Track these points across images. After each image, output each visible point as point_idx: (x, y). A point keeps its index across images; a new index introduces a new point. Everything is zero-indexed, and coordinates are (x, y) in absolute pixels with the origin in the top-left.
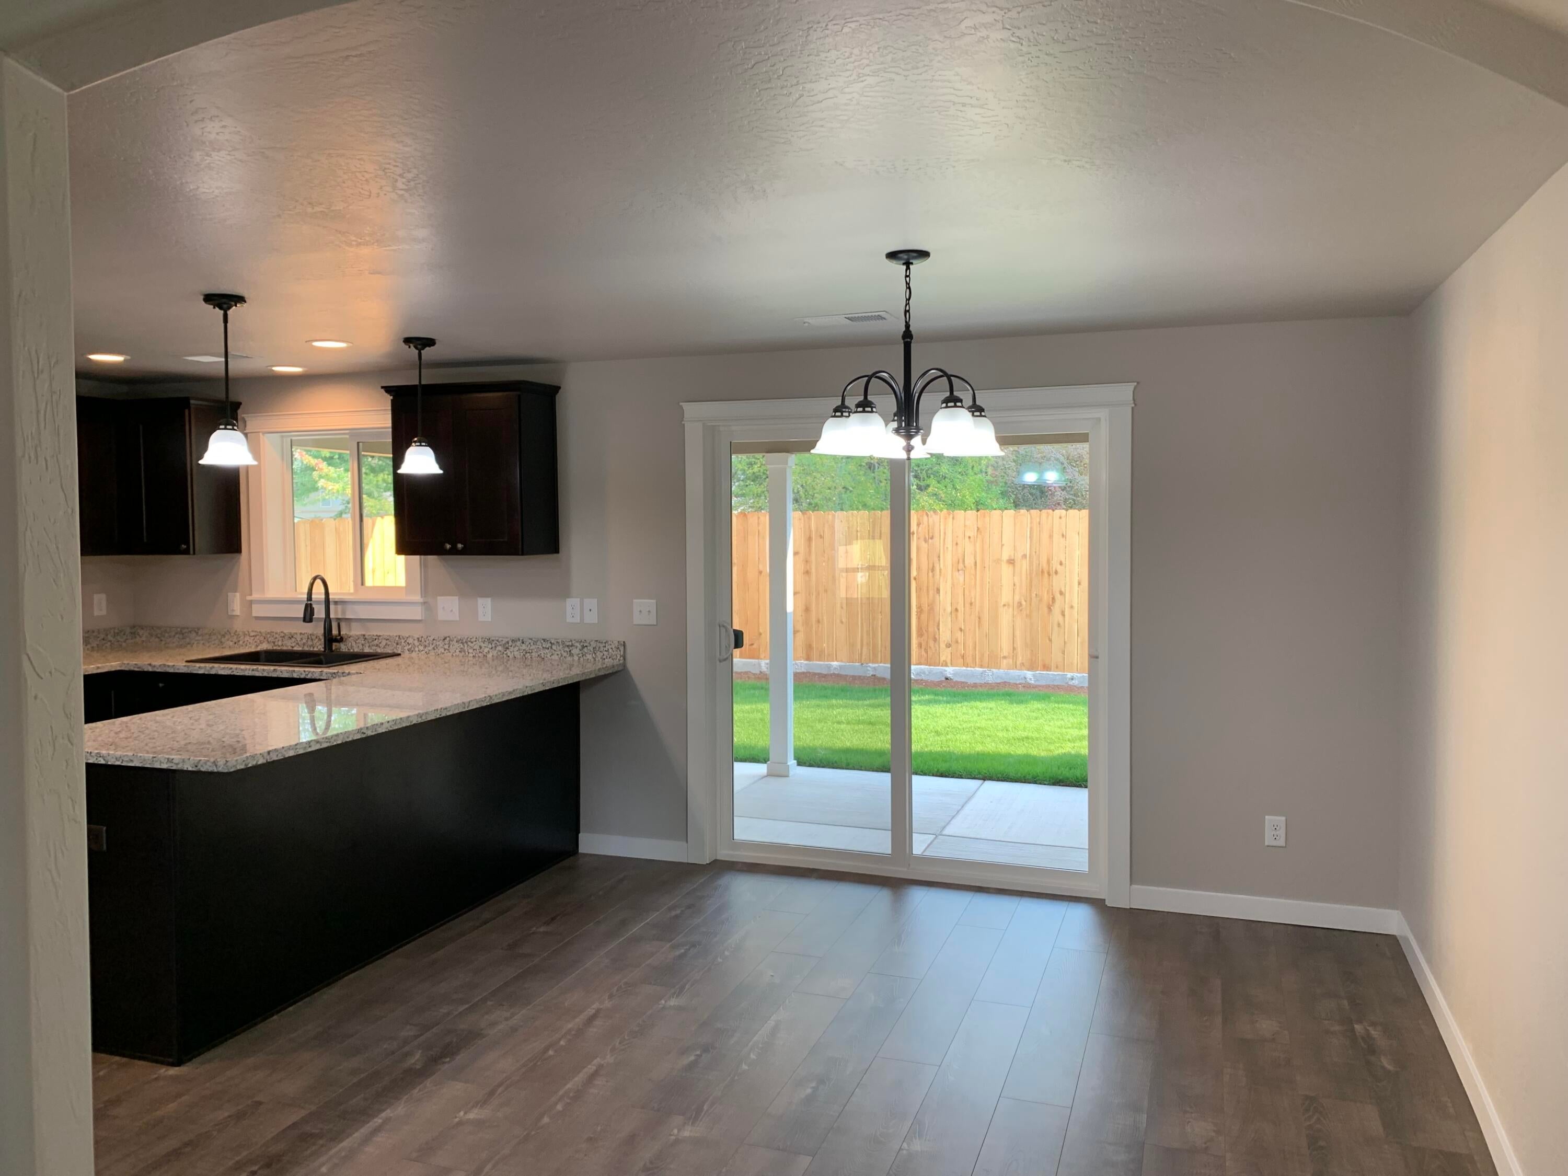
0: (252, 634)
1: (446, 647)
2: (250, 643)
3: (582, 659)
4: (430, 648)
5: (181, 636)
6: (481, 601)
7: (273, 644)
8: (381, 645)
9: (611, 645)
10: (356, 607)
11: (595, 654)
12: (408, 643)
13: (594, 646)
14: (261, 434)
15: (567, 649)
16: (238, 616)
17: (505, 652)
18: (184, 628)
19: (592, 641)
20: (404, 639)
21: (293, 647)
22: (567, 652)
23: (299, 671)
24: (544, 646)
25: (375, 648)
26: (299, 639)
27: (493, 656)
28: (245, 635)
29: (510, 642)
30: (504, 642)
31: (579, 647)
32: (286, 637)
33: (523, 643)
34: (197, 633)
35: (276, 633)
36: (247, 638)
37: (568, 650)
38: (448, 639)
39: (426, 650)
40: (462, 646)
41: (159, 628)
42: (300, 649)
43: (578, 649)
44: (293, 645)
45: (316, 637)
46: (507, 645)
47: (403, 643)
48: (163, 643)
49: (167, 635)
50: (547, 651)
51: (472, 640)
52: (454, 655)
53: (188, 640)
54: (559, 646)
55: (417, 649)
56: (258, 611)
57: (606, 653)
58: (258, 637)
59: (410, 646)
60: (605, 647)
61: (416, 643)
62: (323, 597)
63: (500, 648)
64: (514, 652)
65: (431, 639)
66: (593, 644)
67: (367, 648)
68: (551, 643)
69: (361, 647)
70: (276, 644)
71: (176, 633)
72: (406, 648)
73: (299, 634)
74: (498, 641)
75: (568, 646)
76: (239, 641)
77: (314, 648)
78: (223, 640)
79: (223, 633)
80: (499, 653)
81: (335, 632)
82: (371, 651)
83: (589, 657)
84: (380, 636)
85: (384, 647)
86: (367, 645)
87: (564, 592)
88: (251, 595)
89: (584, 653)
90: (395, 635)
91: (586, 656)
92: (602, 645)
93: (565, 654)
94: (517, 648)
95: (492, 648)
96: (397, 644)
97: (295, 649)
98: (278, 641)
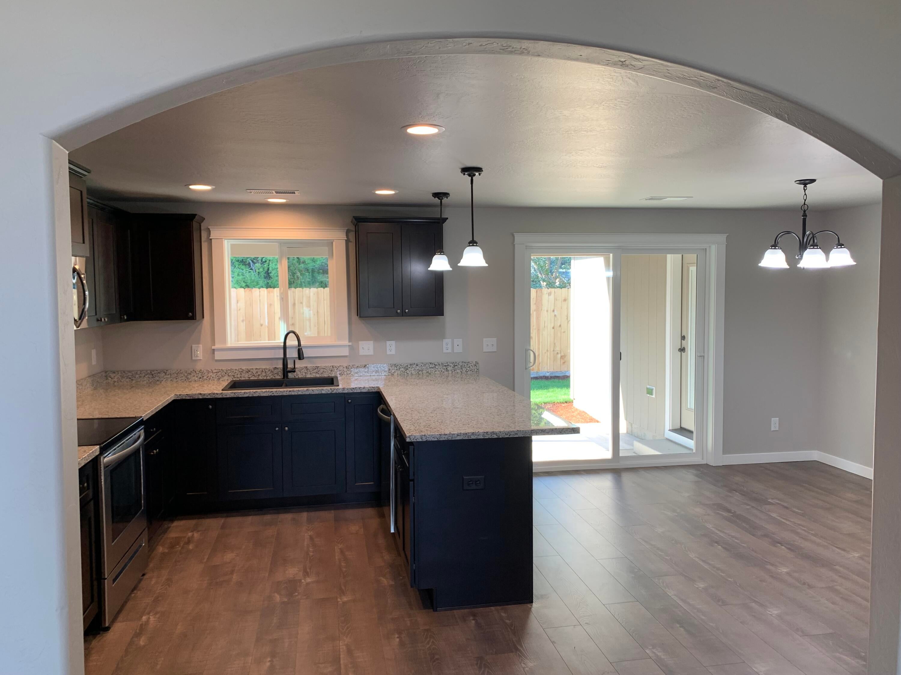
0: (214, 371)
1: (367, 371)
2: (213, 378)
3: (454, 372)
4: (355, 372)
5: (151, 376)
6: (388, 343)
7: (233, 377)
8: (319, 372)
9: (471, 364)
11: (462, 369)
12: (339, 370)
13: (461, 365)
14: (223, 239)
15: (444, 367)
16: (201, 360)
17: (406, 372)
18: (154, 371)
19: (460, 362)
20: (336, 368)
22: (445, 369)
23: (327, 389)
24: (430, 366)
25: (314, 374)
26: (255, 374)
27: (398, 374)
28: (208, 372)
29: (409, 366)
30: (404, 366)
31: (452, 365)
32: (244, 372)
33: (417, 365)
35: (236, 370)
36: (211, 374)
37: (445, 368)
38: (367, 366)
41: (129, 372)
42: (256, 378)
43: (451, 367)
44: (250, 376)
45: (269, 370)
46: (407, 368)
47: (335, 370)
48: (134, 381)
50: (433, 369)
53: (157, 378)
54: (440, 366)
55: (345, 373)
56: (218, 356)
57: (468, 369)
58: (220, 373)
59: (341, 372)
60: (468, 365)
61: (345, 370)
62: (283, 344)
63: (402, 369)
64: (411, 371)
66: (461, 364)
68: (435, 365)
69: (304, 374)
70: (235, 377)
71: (147, 375)
72: (338, 373)
73: (255, 370)
74: (401, 365)
75: (445, 366)
76: (203, 377)
77: (267, 377)
78: (189, 377)
79: (190, 372)
80: (402, 372)
81: (291, 366)
82: (312, 376)
83: (458, 371)
84: (318, 367)
85: (322, 374)
87: (442, 336)
88: (215, 346)
89: (455, 369)
90: (330, 365)
91: (456, 371)
92: (466, 364)
93: (443, 370)
94: (413, 369)
95: (397, 369)
96: (331, 371)
97: (252, 378)
98: (237, 374)
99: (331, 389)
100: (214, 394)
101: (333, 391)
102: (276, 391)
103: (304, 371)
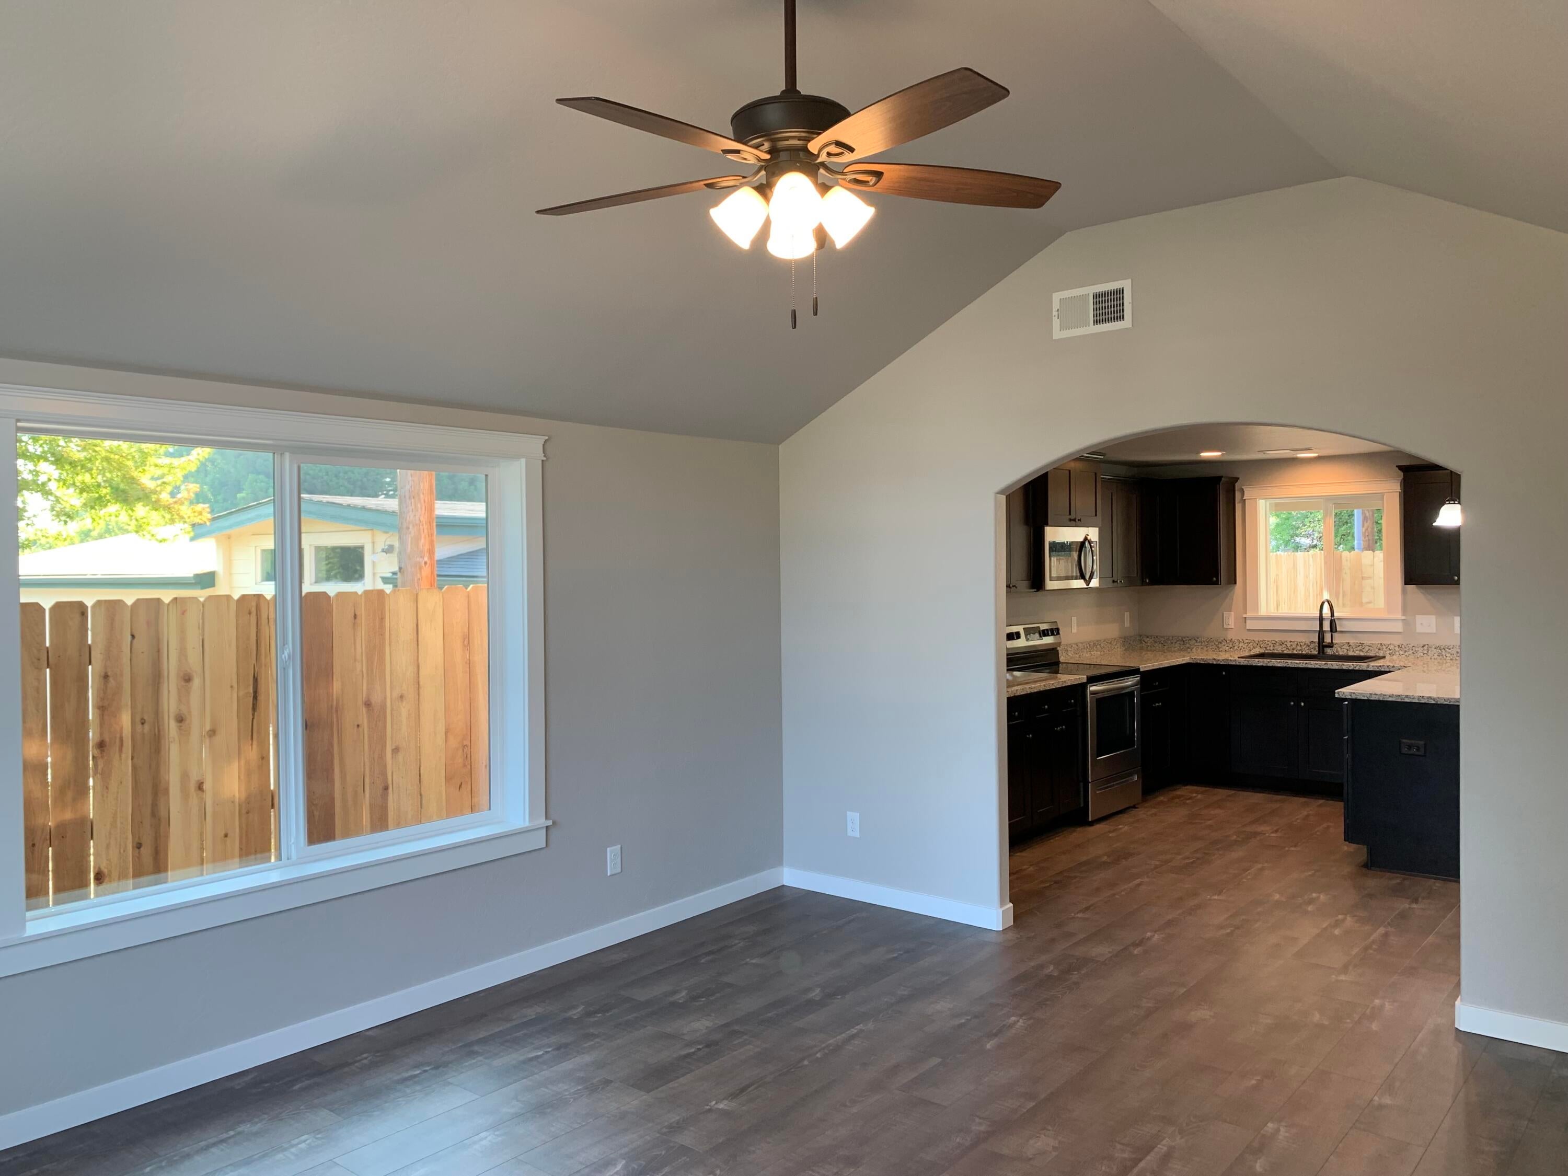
0: (1246, 641)
1: (1425, 652)
2: (1244, 648)
4: (1409, 653)
5: (1182, 643)
6: (1456, 619)
7: (1265, 649)
8: (1364, 650)
10: (1345, 622)
12: (1389, 649)
14: (1258, 500)
16: (1232, 628)
18: (1185, 638)
20: (1385, 646)
21: (1283, 651)
25: (1358, 652)
26: (1289, 646)
28: (1239, 642)
32: (1277, 644)
34: (1196, 641)
35: (1268, 641)
36: (1241, 644)
38: (1427, 646)
39: (1406, 653)
40: (1440, 651)
41: (1162, 637)
42: (1291, 652)
44: (1284, 649)
45: (1305, 644)
47: (1384, 649)
48: (1165, 647)
49: (1170, 642)
51: (1449, 647)
52: (1433, 658)
53: (1188, 645)
55: (1397, 653)
56: (1250, 625)
58: (1251, 644)
59: (1391, 651)
61: (1397, 649)
62: (1318, 615)
65: (1411, 646)
67: (1351, 652)
69: (1345, 651)
70: (1268, 649)
71: (1178, 641)
72: (1388, 652)
73: (1289, 642)
76: (1234, 647)
77: (1302, 651)
78: (1220, 646)
79: (1220, 641)
81: (1328, 640)
82: (1355, 654)
84: (1363, 644)
85: (1367, 652)
86: (1352, 650)
88: (1246, 614)
90: (1377, 643)
96: (1379, 649)
97: (1285, 652)
98: (1270, 646)
99: (1353, 665)
100: (1227, 660)
101: (1355, 667)
102: (1292, 663)
103: (1346, 647)
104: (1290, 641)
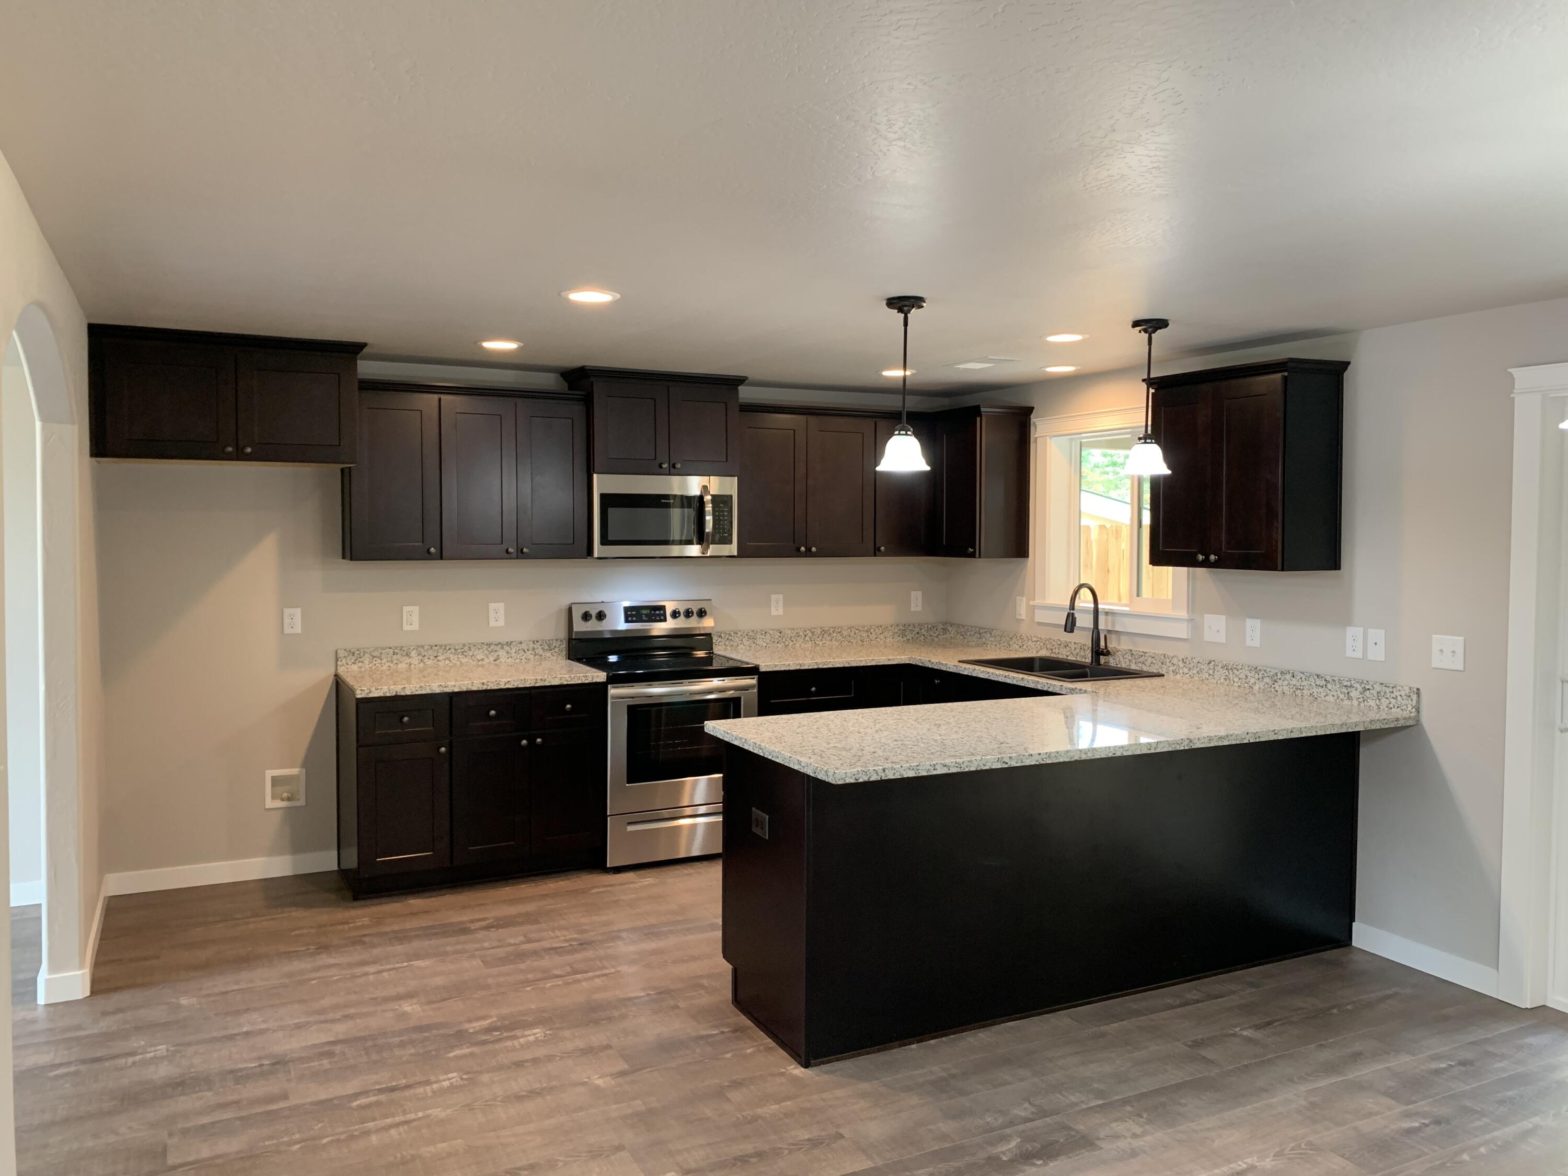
0: (1034, 639)
1: (1211, 672)
3: (1362, 705)
4: (1194, 672)
6: (1250, 623)
8: (1146, 663)
9: (1400, 691)
10: (1124, 619)
11: (1379, 699)
12: (1173, 664)
13: (1378, 690)
15: (1344, 690)
16: (1023, 620)
17: (1273, 686)
19: (1376, 683)
20: (1169, 658)
22: (1345, 694)
24: (1318, 683)
25: (1140, 665)
26: (1073, 649)
27: (1259, 688)
28: (1028, 639)
29: (1279, 675)
30: (1272, 674)
31: (1360, 689)
32: (1062, 645)
33: (1293, 677)
34: (991, 634)
35: (1054, 641)
36: (1030, 643)
37: (1346, 692)
38: (1213, 663)
39: (1190, 673)
40: (1227, 673)
41: (963, 626)
42: (1074, 659)
43: (1358, 691)
46: (1275, 678)
47: (1168, 663)
48: (966, 640)
49: (968, 633)
50: (1321, 690)
51: (1238, 668)
52: (1219, 682)
53: (984, 640)
54: (1335, 685)
55: (1181, 671)
56: (1040, 616)
57: (1393, 701)
58: (1039, 642)
59: (1175, 667)
60: (1393, 692)
61: (1181, 664)
63: (1267, 680)
64: (1283, 686)
65: (1196, 661)
66: (1378, 688)
67: (1134, 664)
68: (1325, 680)
71: (975, 633)
72: (1171, 669)
73: (1073, 643)
74: (1265, 671)
75: (1346, 686)
76: (1023, 645)
77: (1085, 659)
78: (1011, 643)
79: (1012, 636)
80: (1266, 686)
81: (1102, 644)
82: (1138, 668)
83: (1372, 703)
84: (1146, 653)
85: (1150, 666)
86: (1134, 661)
87: (1344, 618)
88: (1034, 600)
89: (1365, 697)
90: (1160, 653)
91: (1368, 702)
92: (1388, 690)
93: (1342, 696)
94: (1286, 683)
95: (1259, 679)
96: (1162, 664)
97: (1069, 658)
103: (1128, 656)
104: (1075, 643)
